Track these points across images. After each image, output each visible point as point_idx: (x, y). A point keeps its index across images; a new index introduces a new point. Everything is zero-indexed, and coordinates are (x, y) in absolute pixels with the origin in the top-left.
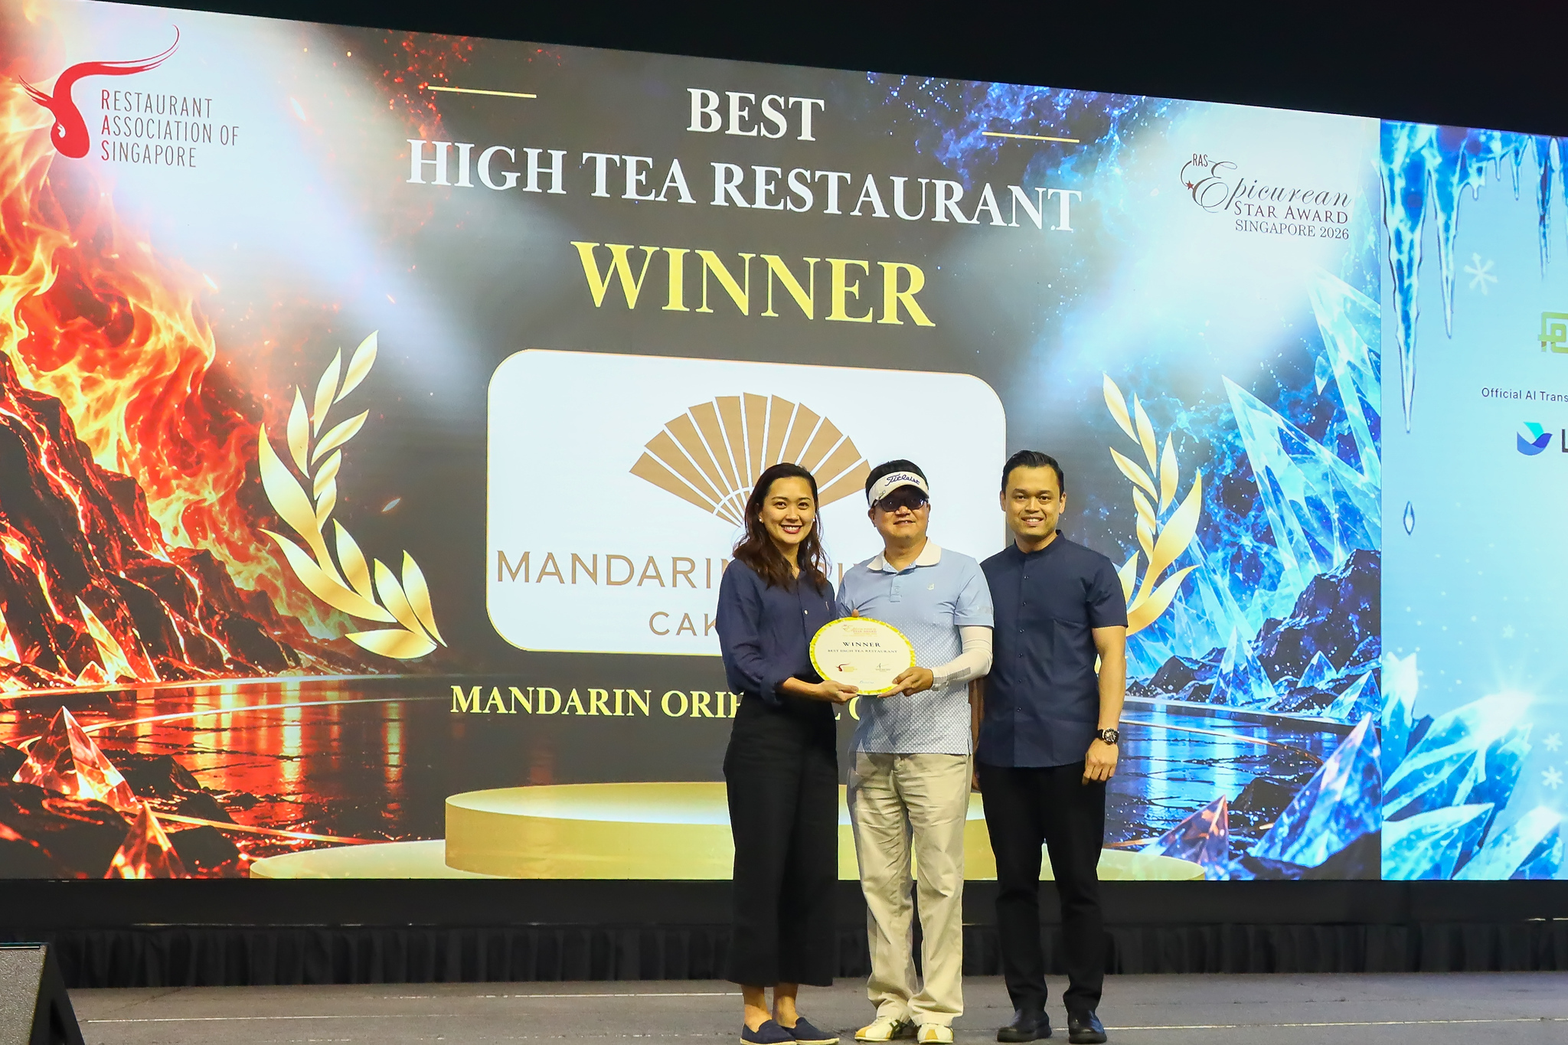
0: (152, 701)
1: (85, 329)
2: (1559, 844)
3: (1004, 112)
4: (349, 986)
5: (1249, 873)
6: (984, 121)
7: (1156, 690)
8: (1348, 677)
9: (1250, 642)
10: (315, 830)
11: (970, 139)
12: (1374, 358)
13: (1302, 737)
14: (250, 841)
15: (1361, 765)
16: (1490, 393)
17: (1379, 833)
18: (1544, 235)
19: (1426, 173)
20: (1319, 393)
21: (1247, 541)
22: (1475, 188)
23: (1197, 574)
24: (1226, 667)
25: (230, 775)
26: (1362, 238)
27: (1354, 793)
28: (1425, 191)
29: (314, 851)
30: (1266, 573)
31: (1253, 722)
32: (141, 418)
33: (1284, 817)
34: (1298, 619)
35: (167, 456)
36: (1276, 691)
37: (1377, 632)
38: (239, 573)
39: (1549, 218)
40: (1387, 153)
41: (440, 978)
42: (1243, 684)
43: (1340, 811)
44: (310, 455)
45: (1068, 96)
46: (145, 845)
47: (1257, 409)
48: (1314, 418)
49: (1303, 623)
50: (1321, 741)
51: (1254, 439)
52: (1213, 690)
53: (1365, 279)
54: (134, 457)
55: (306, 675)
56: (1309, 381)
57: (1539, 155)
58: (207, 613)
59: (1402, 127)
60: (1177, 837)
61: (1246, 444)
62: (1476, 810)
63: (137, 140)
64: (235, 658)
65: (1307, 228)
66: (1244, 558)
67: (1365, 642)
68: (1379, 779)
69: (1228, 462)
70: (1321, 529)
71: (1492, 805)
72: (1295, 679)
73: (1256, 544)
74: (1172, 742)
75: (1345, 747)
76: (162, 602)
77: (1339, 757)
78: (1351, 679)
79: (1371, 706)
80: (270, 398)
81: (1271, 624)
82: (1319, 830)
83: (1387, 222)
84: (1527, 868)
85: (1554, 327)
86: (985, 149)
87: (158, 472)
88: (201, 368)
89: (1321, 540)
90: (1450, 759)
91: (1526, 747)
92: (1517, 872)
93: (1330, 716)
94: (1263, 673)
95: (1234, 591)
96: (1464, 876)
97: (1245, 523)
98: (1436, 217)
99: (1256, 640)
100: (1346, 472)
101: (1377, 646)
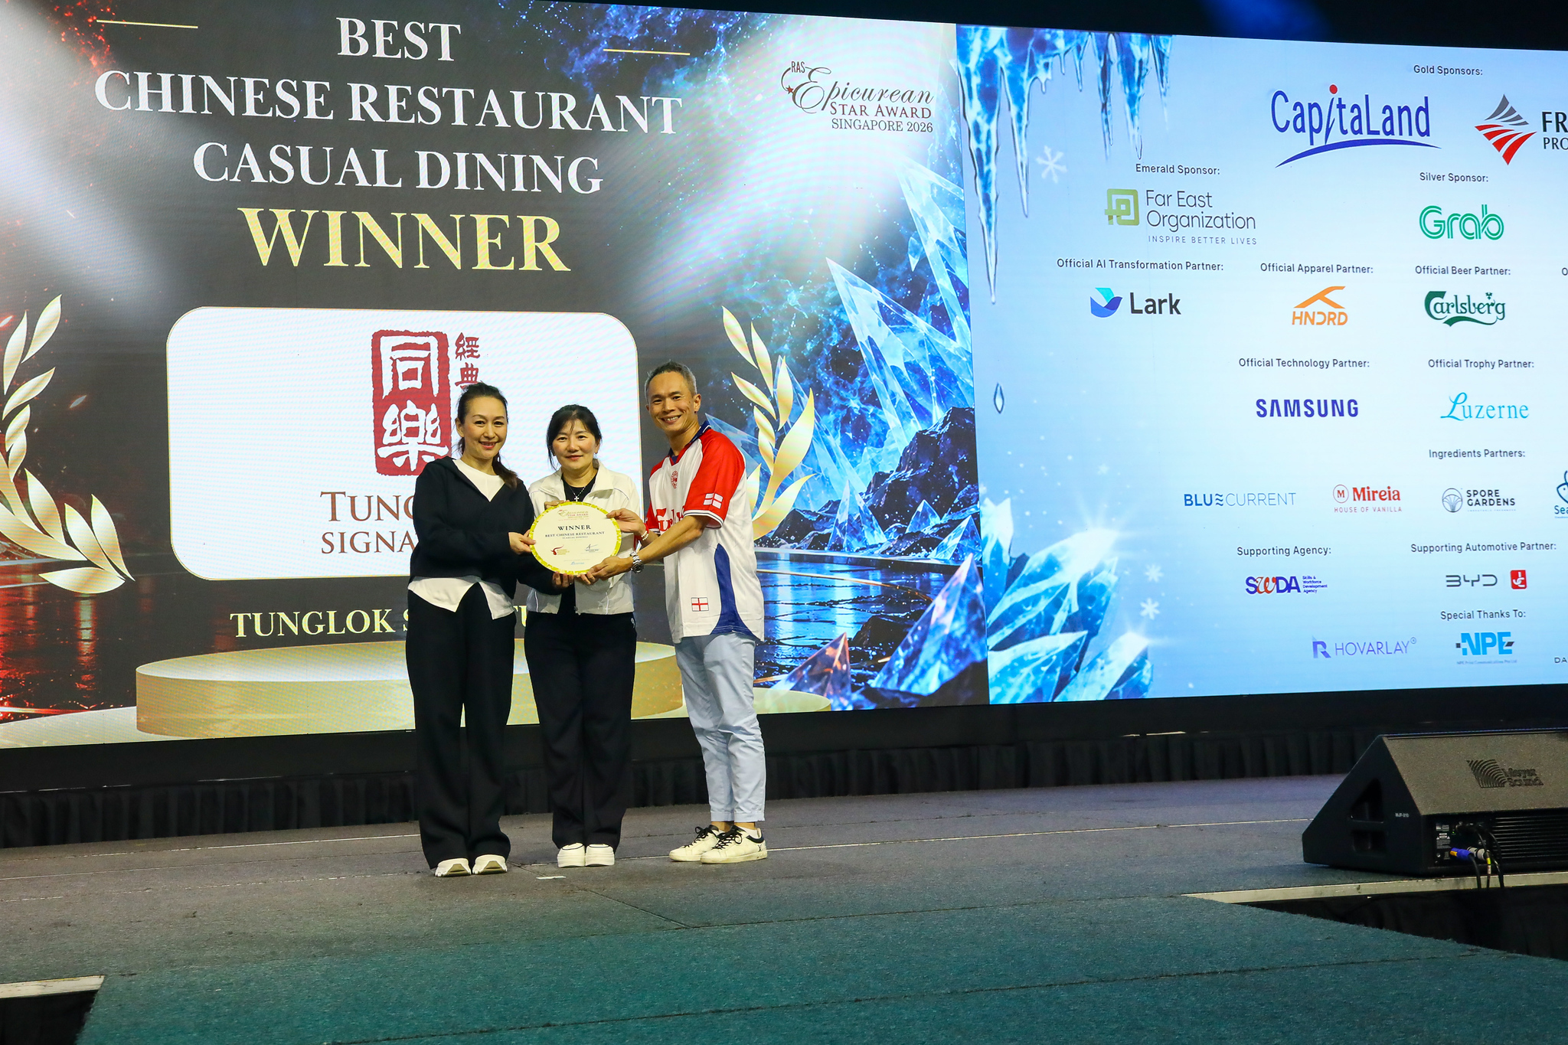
2: (1148, 665)
3: (622, 31)
5: (870, 703)
6: (604, 39)
7: (780, 540)
8: (951, 522)
9: (861, 494)
11: (593, 56)
12: (960, 235)
13: (912, 577)
15: (966, 601)
16: (1062, 264)
17: (985, 662)
18: (1107, 121)
19: (999, 69)
20: (913, 270)
21: (854, 404)
22: (1043, 80)
24: (842, 517)
26: (944, 131)
27: (962, 626)
28: (998, 86)
30: (873, 432)
31: (867, 566)
33: (901, 652)
34: (904, 471)
36: (887, 537)
37: (974, 481)
39: (1110, 104)
40: (963, 54)
42: (857, 533)
43: (949, 643)
45: (679, 13)
47: (858, 286)
48: (909, 292)
49: (908, 476)
50: (929, 581)
51: (857, 313)
52: (831, 537)
53: (949, 167)
56: (904, 259)
57: (1098, 49)
59: (976, 30)
60: (804, 672)
61: (851, 317)
62: (1070, 638)
65: (895, 123)
66: (852, 421)
67: (964, 490)
68: (982, 613)
69: (835, 335)
70: (920, 390)
71: (1085, 633)
72: (903, 526)
73: (863, 406)
74: (796, 587)
75: (948, 585)
77: (946, 595)
78: (953, 524)
79: (972, 547)
81: (880, 477)
82: (931, 661)
83: (967, 115)
84: (1120, 689)
85: (1119, 202)
86: (607, 64)
89: (921, 400)
90: (1046, 592)
91: (1114, 579)
92: (1111, 692)
93: (938, 556)
94: (875, 522)
95: (845, 450)
96: (1065, 697)
97: (852, 389)
98: (1010, 109)
99: (867, 493)
100: (940, 340)
101: (975, 494)
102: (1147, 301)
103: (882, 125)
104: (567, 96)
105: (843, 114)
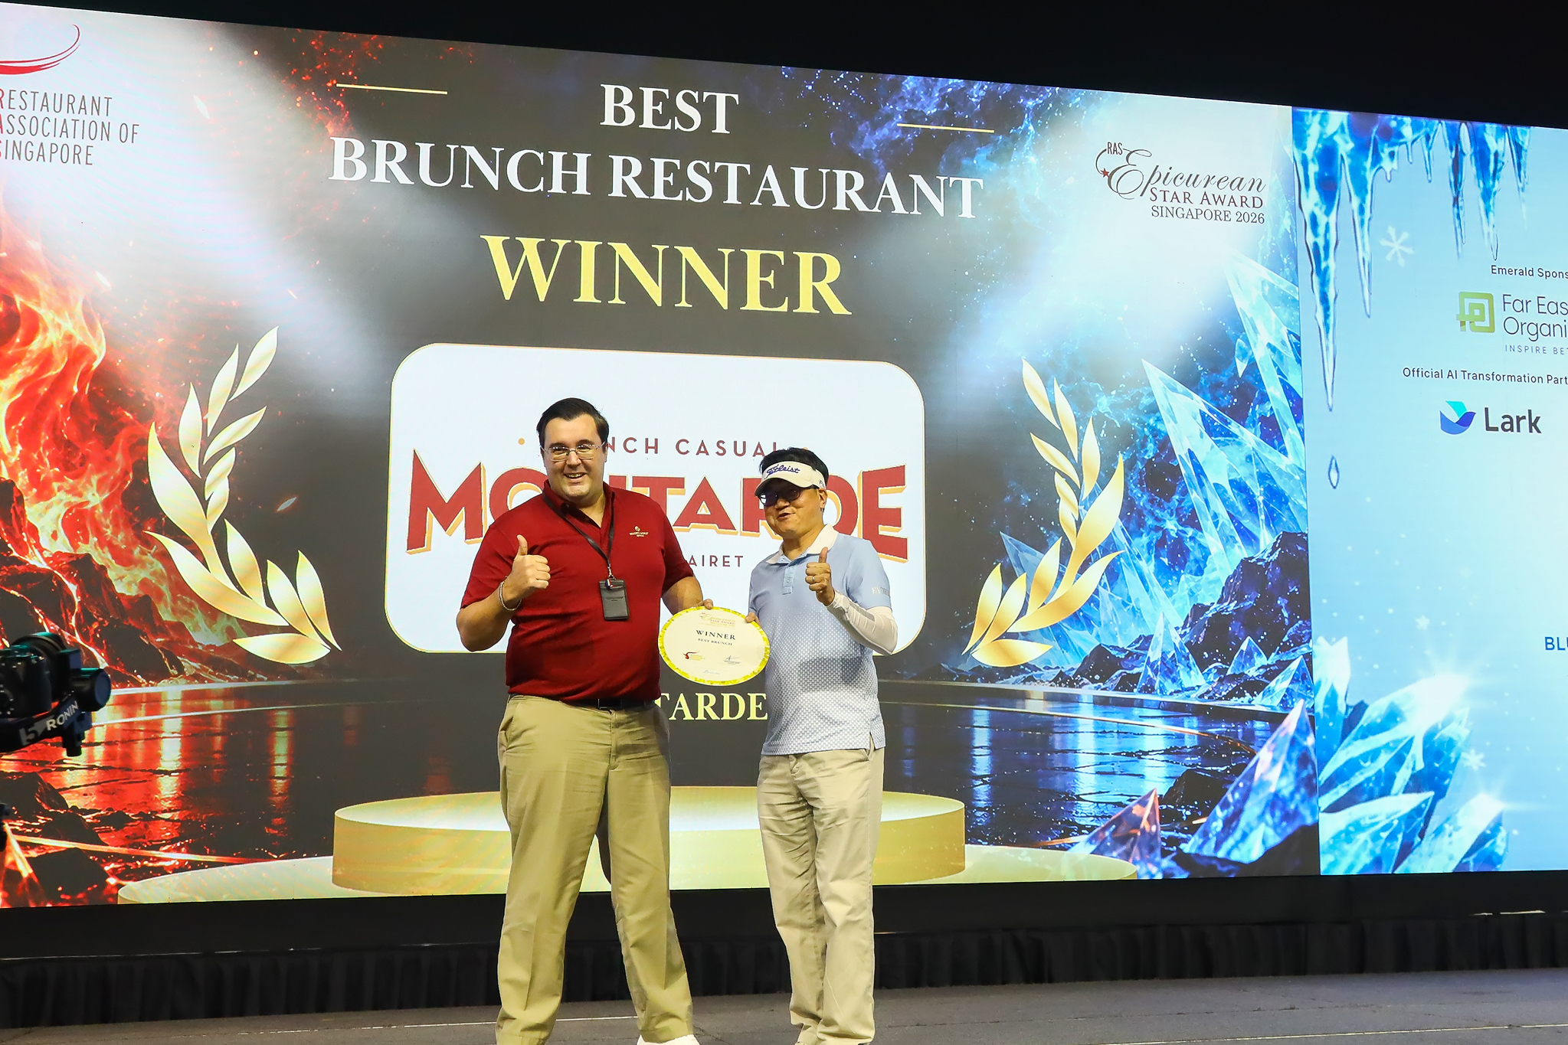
2: (1503, 834)
3: (919, 104)
5: (1182, 871)
6: (898, 113)
7: (1082, 680)
8: (1278, 663)
9: (1177, 628)
10: (191, 850)
11: (885, 131)
12: (1294, 339)
13: (1233, 726)
14: (119, 863)
15: (1295, 755)
16: (1412, 372)
18: (1458, 217)
19: (1339, 157)
20: (1240, 376)
21: (1171, 525)
22: (1388, 170)
23: (1122, 560)
24: (1154, 654)
25: (101, 792)
26: (1277, 221)
27: (1290, 784)
28: (1339, 176)
29: (189, 873)
30: (1192, 557)
31: (1183, 713)
32: (23, 419)
33: (1218, 811)
34: (1226, 604)
35: (48, 457)
36: (1206, 679)
37: (1307, 617)
38: (121, 578)
39: (1463, 200)
40: (1299, 139)
41: (322, 1007)
42: (1171, 673)
43: (1275, 802)
44: (202, 457)
45: (982, 87)
46: (5, 871)
47: (1177, 392)
48: (1235, 400)
49: (1231, 608)
50: (1253, 731)
51: (1176, 423)
52: (1141, 678)
53: (1282, 263)
54: (13, 459)
55: (188, 683)
56: (1230, 364)
57: (1449, 139)
58: (85, 621)
59: (1314, 114)
61: (1168, 427)
62: (1415, 800)
63: (31, 138)
64: (114, 668)
65: (1223, 213)
66: (1169, 543)
67: (1295, 626)
68: (1314, 769)
69: (1150, 446)
70: (1245, 512)
71: (1431, 794)
72: (1224, 666)
73: (1181, 528)
74: (1100, 734)
75: (1278, 735)
76: (36, 610)
77: (1272, 747)
78: (1282, 665)
79: (1303, 693)
80: (162, 396)
81: (1199, 610)
82: (1254, 824)
83: (1302, 206)
84: (1471, 859)
85: (1472, 307)
86: (901, 140)
87: (39, 475)
88: (89, 367)
89: (1247, 523)
90: (1387, 746)
91: (1464, 733)
92: (1461, 863)
93: (1261, 703)
94: (1192, 660)
95: (1160, 577)
96: (1407, 869)
97: (1169, 508)
98: (1351, 201)
99: (1184, 627)
100: (1270, 455)
101: (1308, 631)
102: (1503, 417)
104: (854, 173)
105: (1165, 200)
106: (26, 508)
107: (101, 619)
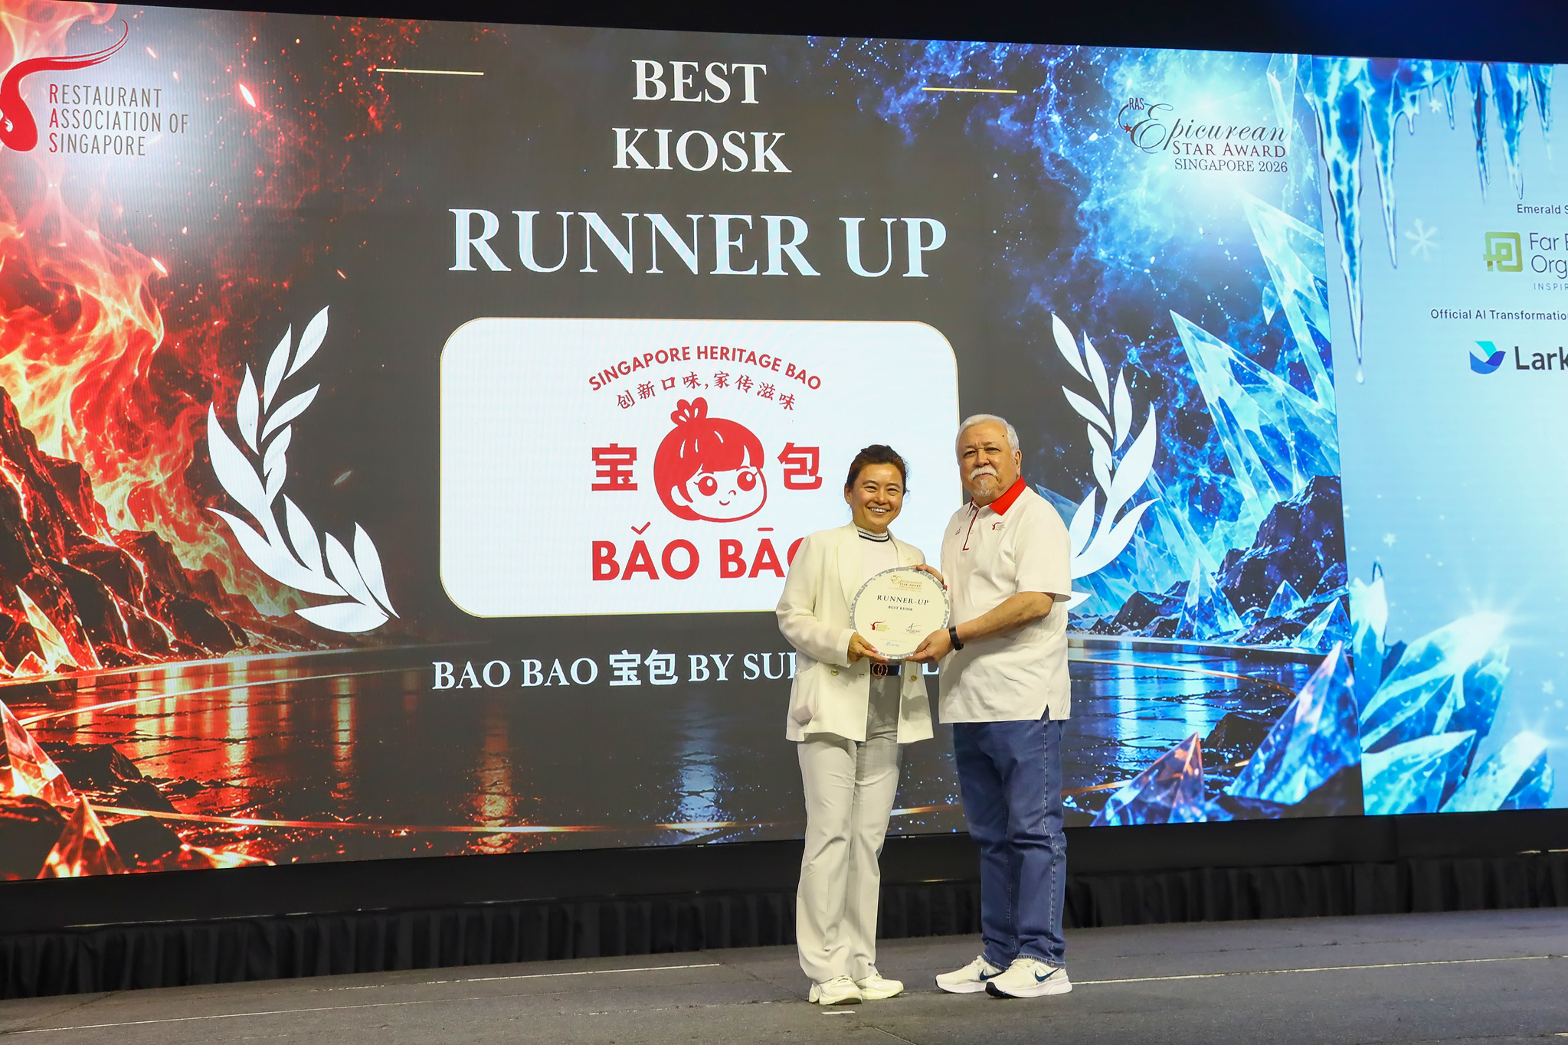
0: (93, 690)
1: (32, 317)
2: (1548, 771)
3: (942, 68)
4: (293, 980)
5: (1226, 814)
6: (922, 77)
7: (1121, 627)
8: (1316, 605)
9: (1213, 574)
10: (260, 815)
11: (911, 95)
12: (1320, 285)
13: (1273, 669)
14: (192, 830)
15: (1335, 696)
16: (1439, 315)
17: (1358, 765)
18: (1483, 160)
19: (1361, 103)
20: (1268, 323)
21: (1204, 473)
22: (1410, 115)
23: (1157, 508)
24: (1191, 600)
25: (173, 762)
26: (1300, 169)
27: (1330, 726)
28: (1360, 122)
30: (1225, 504)
31: (1222, 657)
32: (87, 403)
33: (1261, 755)
34: (1261, 549)
35: (114, 439)
36: (1243, 623)
37: (1342, 559)
38: (186, 554)
39: (1486, 142)
40: (1320, 88)
41: (389, 966)
42: (1209, 617)
43: (1317, 744)
45: (1004, 48)
46: (82, 841)
47: (1205, 341)
48: (1264, 347)
49: (1267, 553)
50: (1292, 673)
51: (1205, 371)
52: (1179, 624)
53: (1306, 211)
54: (79, 442)
55: (253, 654)
56: (1257, 311)
57: (1471, 80)
58: (153, 595)
59: (1334, 61)
60: (1151, 778)
61: (1198, 376)
62: (1457, 738)
63: (86, 132)
64: (182, 641)
66: (1203, 490)
67: (1331, 569)
68: (1354, 711)
69: (1181, 395)
70: (1278, 457)
71: (1473, 732)
72: (1261, 611)
73: (1213, 475)
74: (1140, 680)
75: (1317, 678)
76: (106, 587)
77: (1312, 689)
78: (1319, 608)
79: (1341, 634)
80: (219, 378)
81: (1234, 555)
82: (1296, 765)
83: (1325, 155)
84: (1516, 799)
85: (1499, 246)
86: (926, 104)
87: (105, 456)
88: (149, 350)
89: (1279, 468)
90: (1427, 686)
91: (1505, 670)
92: (1506, 801)
93: (1301, 645)
94: (1229, 605)
95: (1194, 525)
96: (1451, 808)
97: (1201, 455)
98: (1373, 147)
99: (1220, 573)
100: (1300, 400)
101: (1344, 573)
102: (1535, 355)
103: (1231, 165)
106: (93, 489)
107: (168, 594)
